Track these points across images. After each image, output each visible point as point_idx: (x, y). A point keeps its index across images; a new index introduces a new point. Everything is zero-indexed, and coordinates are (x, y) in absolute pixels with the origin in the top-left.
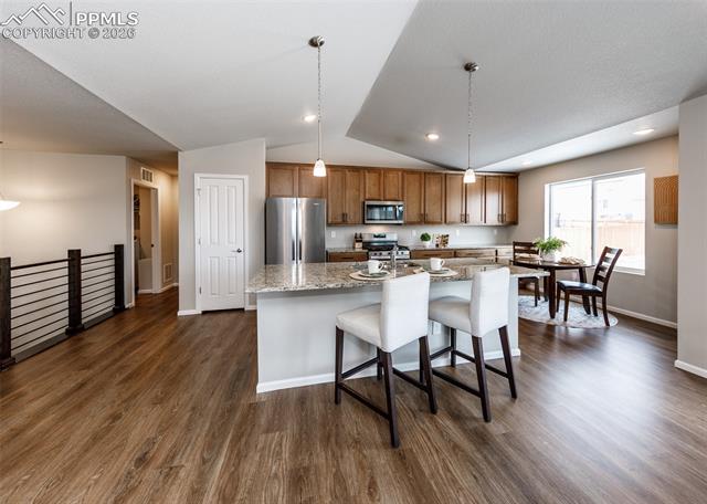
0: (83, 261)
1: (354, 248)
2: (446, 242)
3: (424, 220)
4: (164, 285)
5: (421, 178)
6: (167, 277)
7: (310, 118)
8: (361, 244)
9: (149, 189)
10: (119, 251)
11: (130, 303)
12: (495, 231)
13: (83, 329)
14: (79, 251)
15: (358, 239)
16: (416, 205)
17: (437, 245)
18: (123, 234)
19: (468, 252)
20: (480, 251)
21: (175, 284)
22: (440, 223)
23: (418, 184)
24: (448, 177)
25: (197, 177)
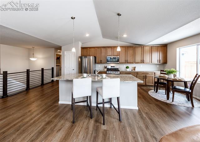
1: (104, 70)
2: (134, 69)
3: (127, 62)
5: (126, 49)
7: (87, 35)
8: (106, 69)
10: (53, 68)
12: (158, 66)
14: (43, 68)
15: (106, 67)
16: (124, 57)
17: (132, 70)
18: (53, 65)
19: (142, 73)
20: (147, 73)
22: (133, 63)
23: (124, 51)
24: (136, 48)
25: (65, 52)
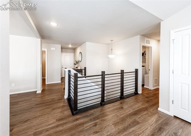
0: (124, 74)
4: (154, 86)
6: (155, 84)
9: (148, 47)
10: (137, 71)
11: (140, 92)
13: (124, 98)
14: (123, 70)
18: (138, 65)
21: (158, 87)
